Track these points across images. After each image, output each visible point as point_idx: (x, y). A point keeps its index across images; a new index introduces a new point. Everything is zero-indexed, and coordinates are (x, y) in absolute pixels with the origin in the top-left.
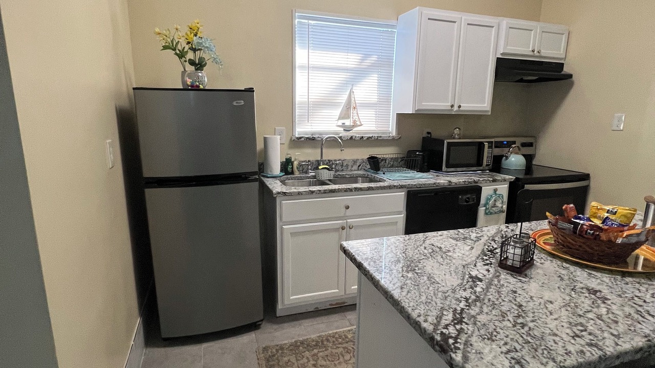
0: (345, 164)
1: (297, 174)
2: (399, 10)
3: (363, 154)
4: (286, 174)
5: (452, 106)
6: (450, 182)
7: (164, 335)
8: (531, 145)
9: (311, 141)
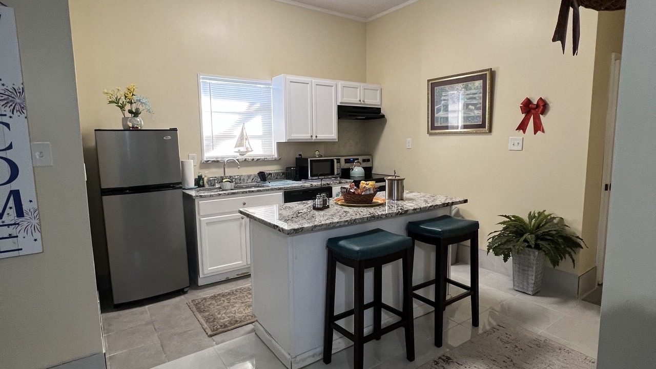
0: (242, 179)
1: (207, 186)
2: (273, 74)
3: (254, 171)
4: (199, 187)
5: (312, 136)
6: (311, 184)
7: (116, 302)
8: (368, 160)
9: (216, 163)
